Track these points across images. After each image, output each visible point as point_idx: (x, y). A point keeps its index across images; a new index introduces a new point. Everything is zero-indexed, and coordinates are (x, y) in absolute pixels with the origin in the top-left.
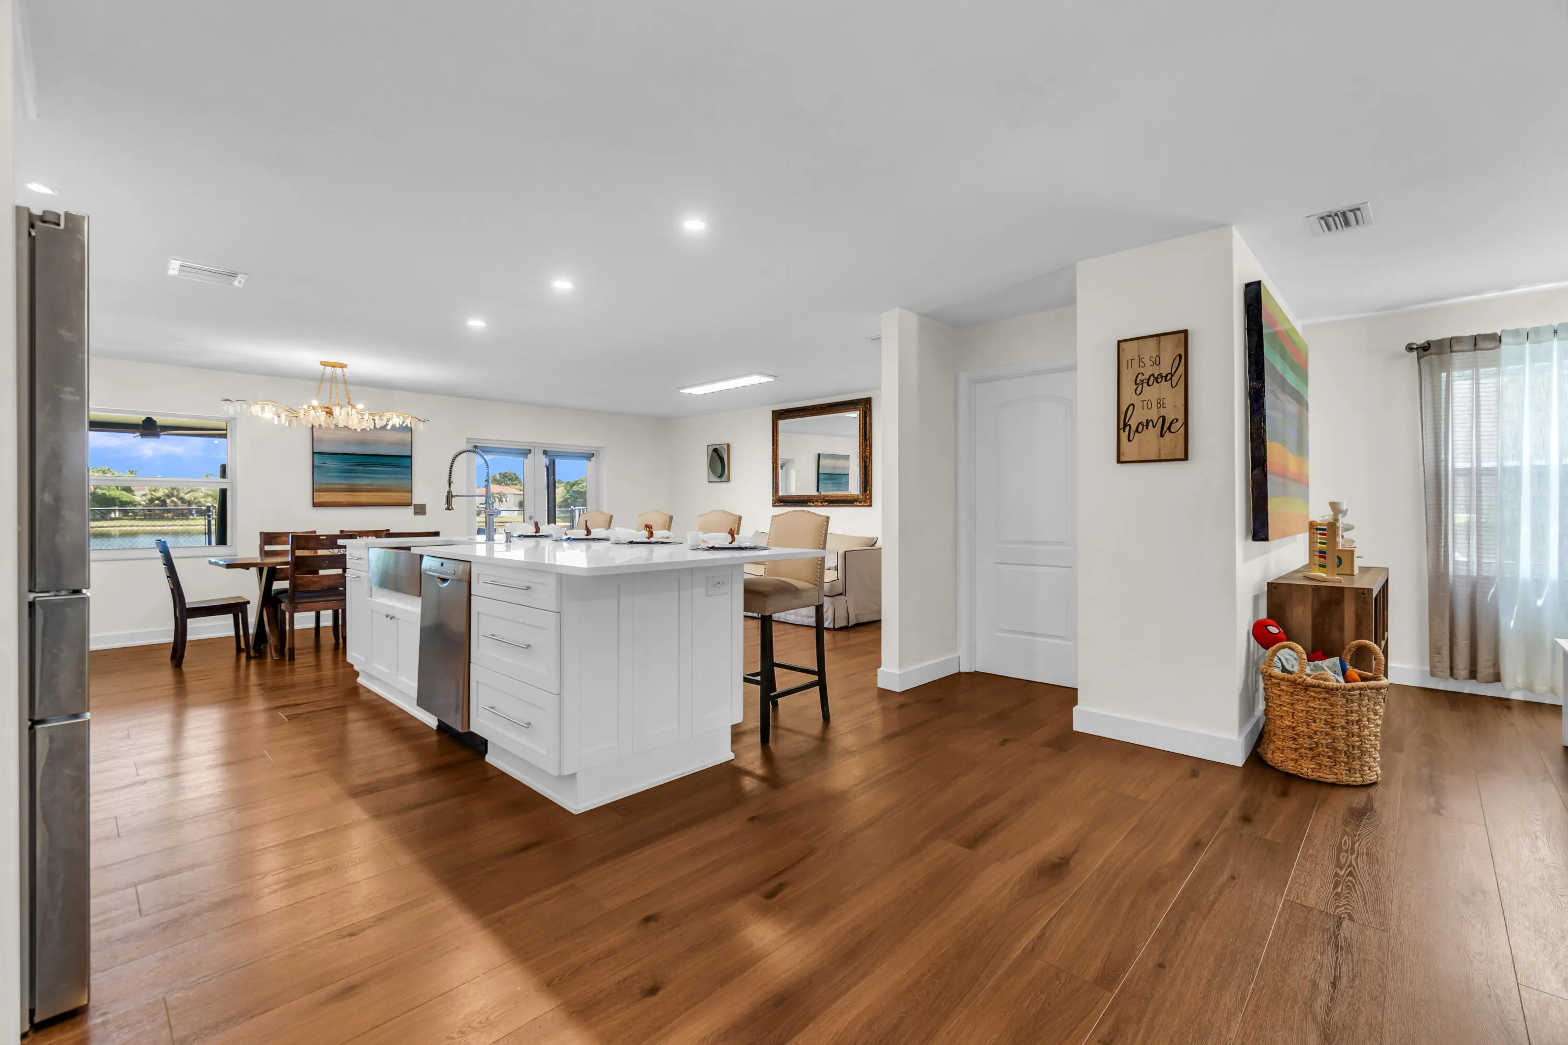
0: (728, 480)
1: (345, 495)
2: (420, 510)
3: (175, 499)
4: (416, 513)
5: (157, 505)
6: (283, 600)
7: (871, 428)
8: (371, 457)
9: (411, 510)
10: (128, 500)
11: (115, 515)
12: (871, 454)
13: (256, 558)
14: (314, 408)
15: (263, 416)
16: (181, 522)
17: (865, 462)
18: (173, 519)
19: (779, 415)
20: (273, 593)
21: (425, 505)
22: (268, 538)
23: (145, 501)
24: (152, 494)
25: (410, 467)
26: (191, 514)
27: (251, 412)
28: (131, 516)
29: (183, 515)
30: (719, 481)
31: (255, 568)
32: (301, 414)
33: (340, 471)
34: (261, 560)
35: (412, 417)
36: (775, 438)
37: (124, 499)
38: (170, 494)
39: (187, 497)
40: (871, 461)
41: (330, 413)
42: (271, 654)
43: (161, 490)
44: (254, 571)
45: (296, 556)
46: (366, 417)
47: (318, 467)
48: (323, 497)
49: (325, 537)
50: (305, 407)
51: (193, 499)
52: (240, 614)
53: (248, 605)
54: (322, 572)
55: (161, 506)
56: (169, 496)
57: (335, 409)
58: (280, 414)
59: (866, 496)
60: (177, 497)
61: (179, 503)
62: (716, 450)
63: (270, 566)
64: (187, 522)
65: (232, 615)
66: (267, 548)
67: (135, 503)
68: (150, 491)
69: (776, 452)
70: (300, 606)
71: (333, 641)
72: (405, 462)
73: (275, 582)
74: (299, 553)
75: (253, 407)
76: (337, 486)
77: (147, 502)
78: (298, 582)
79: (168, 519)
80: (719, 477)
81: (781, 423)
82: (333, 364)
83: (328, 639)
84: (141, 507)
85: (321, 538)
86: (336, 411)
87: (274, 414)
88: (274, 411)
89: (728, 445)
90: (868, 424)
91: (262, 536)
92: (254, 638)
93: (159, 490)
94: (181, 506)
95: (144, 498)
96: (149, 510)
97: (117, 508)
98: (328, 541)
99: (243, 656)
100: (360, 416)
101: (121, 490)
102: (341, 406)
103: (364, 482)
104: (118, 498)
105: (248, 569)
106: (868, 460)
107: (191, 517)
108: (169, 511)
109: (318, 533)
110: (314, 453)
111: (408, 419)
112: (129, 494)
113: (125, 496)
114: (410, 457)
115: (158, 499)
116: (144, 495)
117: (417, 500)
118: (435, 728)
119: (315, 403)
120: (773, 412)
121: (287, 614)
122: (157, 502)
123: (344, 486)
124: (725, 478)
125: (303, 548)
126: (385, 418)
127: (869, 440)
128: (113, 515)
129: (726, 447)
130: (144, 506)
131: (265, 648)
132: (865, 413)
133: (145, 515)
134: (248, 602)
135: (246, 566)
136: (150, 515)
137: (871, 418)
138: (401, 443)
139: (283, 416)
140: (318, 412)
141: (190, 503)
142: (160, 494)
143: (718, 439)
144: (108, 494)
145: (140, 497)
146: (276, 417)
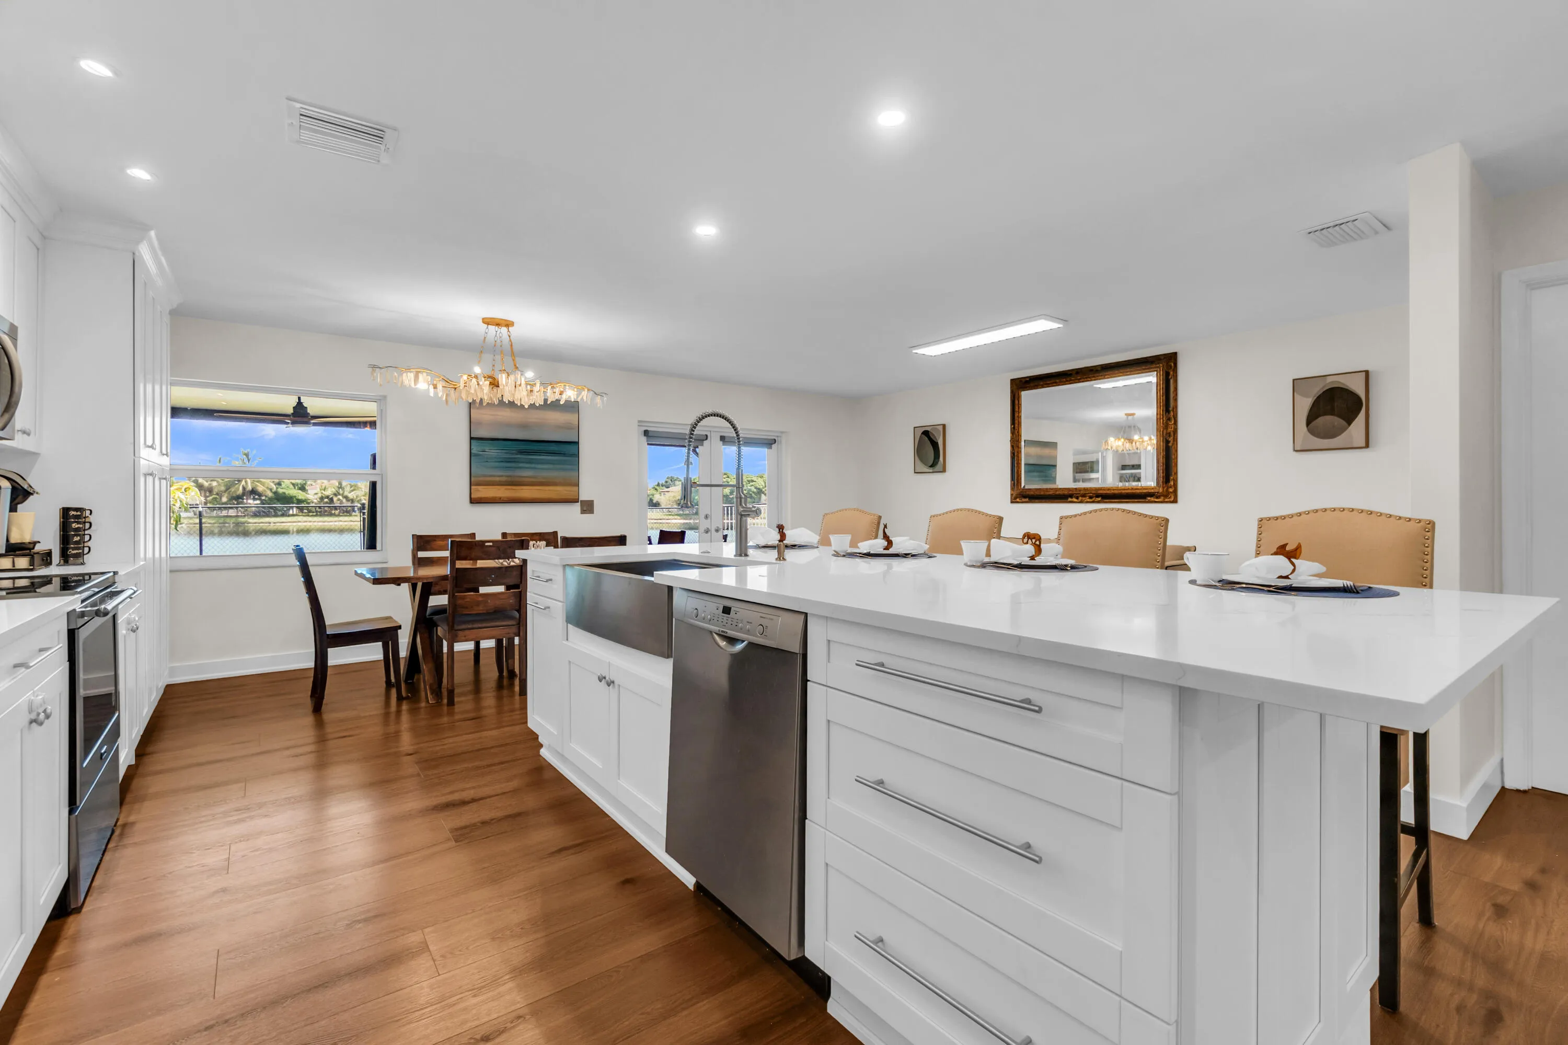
0: (944, 470)
1: (506, 489)
2: (588, 507)
3: (340, 497)
4: (583, 511)
5: (327, 503)
6: (439, 623)
7: (1176, 395)
8: (534, 444)
9: (577, 507)
10: (303, 498)
11: (293, 512)
12: (1175, 431)
13: (407, 568)
14: (476, 377)
15: (416, 387)
16: (346, 518)
17: (1167, 442)
18: (339, 515)
19: (1020, 385)
20: (428, 613)
21: (592, 501)
22: (422, 542)
23: (316, 499)
24: (322, 493)
25: (577, 455)
26: (354, 511)
27: (402, 382)
28: (305, 513)
29: (347, 512)
30: (931, 471)
31: (407, 584)
32: (462, 385)
33: (499, 460)
34: (415, 571)
35: (588, 390)
36: (1016, 415)
37: (300, 498)
38: (336, 493)
39: (351, 496)
40: (1175, 440)
41: (495, 384)
42: (427, 696)
43: (329, 489)
44: (405, 587)
45: (457, 568)
46: (537, 387)
47: (476, 455)
48: (484, 492)
49: (491, 544)
50: (465, 377)
51: (355, 497)
52: (390, 642)
53: (399, 631)
54: (483, 590)
55: (330, 504)
56: (335, 495)
57: (502, 377)
58: (436, 385)
59: (1167, 489)
60: (342, 495)
61: (344, 500)
62: (926, 433)
63: (425, 581)
64: (351, 518)
65: (380, 643)
66: (421, 554)
67: (309, 501)
68: (321, 490)
69: (1018, 432)
70: (460, 633)
71: (496, 674)
72: (571, 448)
73: (431, 597)
74: (460, 564)
75: (405, 374)
76: (498, 479)
77: (319, 500)
78: (459, 602)
79: (334, 515)
80: (930, 467)
81: (1025, 395)
82: (498, 322)
83: (490, 671)
84: (314, 505)
85: (487, 544)
86: (502, 379)
87: (429, 385)
88: (429, 380)
89: (944, 426)
90: (1172, 389)
91: (415, 540)
92: (406, 669)
93: (328, 489)
94: (345, 503)
95: (316, 496)
96: (320, 507)
97: (294, 505)
98: (494, 549)
99: (394, 692)
100: (529, 387)
101: (298, 490)
102: (508, 373)
103: (526, 473)
104: (295, 496)
105: (399, 585)
106: (1171, 439)
107: (354, 514)
108: (336, 508)
109: (478, 538)
110: (471, 438)
111: (583, 392)
112: (304, 493)
113: (301, 495)
114: (577, 443)
115: (327, 497)
116: (316, 494)
117: (584, 497)
118: (691, 887)
119: (477, 370)
120: (1012, 381)
121: (445, 643)
122: (326, 500)
123: (504, 479)
124: (939, 467)
125: (465, 559)
126: (557, 390)
127: (1173, 411)
128: (291, 512)
129: (941, 428)
130: (316, 504)
131: (419, 680)
132: (1167, 374)
133: (317, 512)
134: (400, 627)
135: (397, 581)
136: (320, 512)
137: (1176, 381)
138: (568, 427)
139: (440, 387)
140: (481, 380)
141: (352, 501)
142: (328, 492)
143: (929, 420)
144: (287, 493)
145: (313, 495)
146: (431, 387)
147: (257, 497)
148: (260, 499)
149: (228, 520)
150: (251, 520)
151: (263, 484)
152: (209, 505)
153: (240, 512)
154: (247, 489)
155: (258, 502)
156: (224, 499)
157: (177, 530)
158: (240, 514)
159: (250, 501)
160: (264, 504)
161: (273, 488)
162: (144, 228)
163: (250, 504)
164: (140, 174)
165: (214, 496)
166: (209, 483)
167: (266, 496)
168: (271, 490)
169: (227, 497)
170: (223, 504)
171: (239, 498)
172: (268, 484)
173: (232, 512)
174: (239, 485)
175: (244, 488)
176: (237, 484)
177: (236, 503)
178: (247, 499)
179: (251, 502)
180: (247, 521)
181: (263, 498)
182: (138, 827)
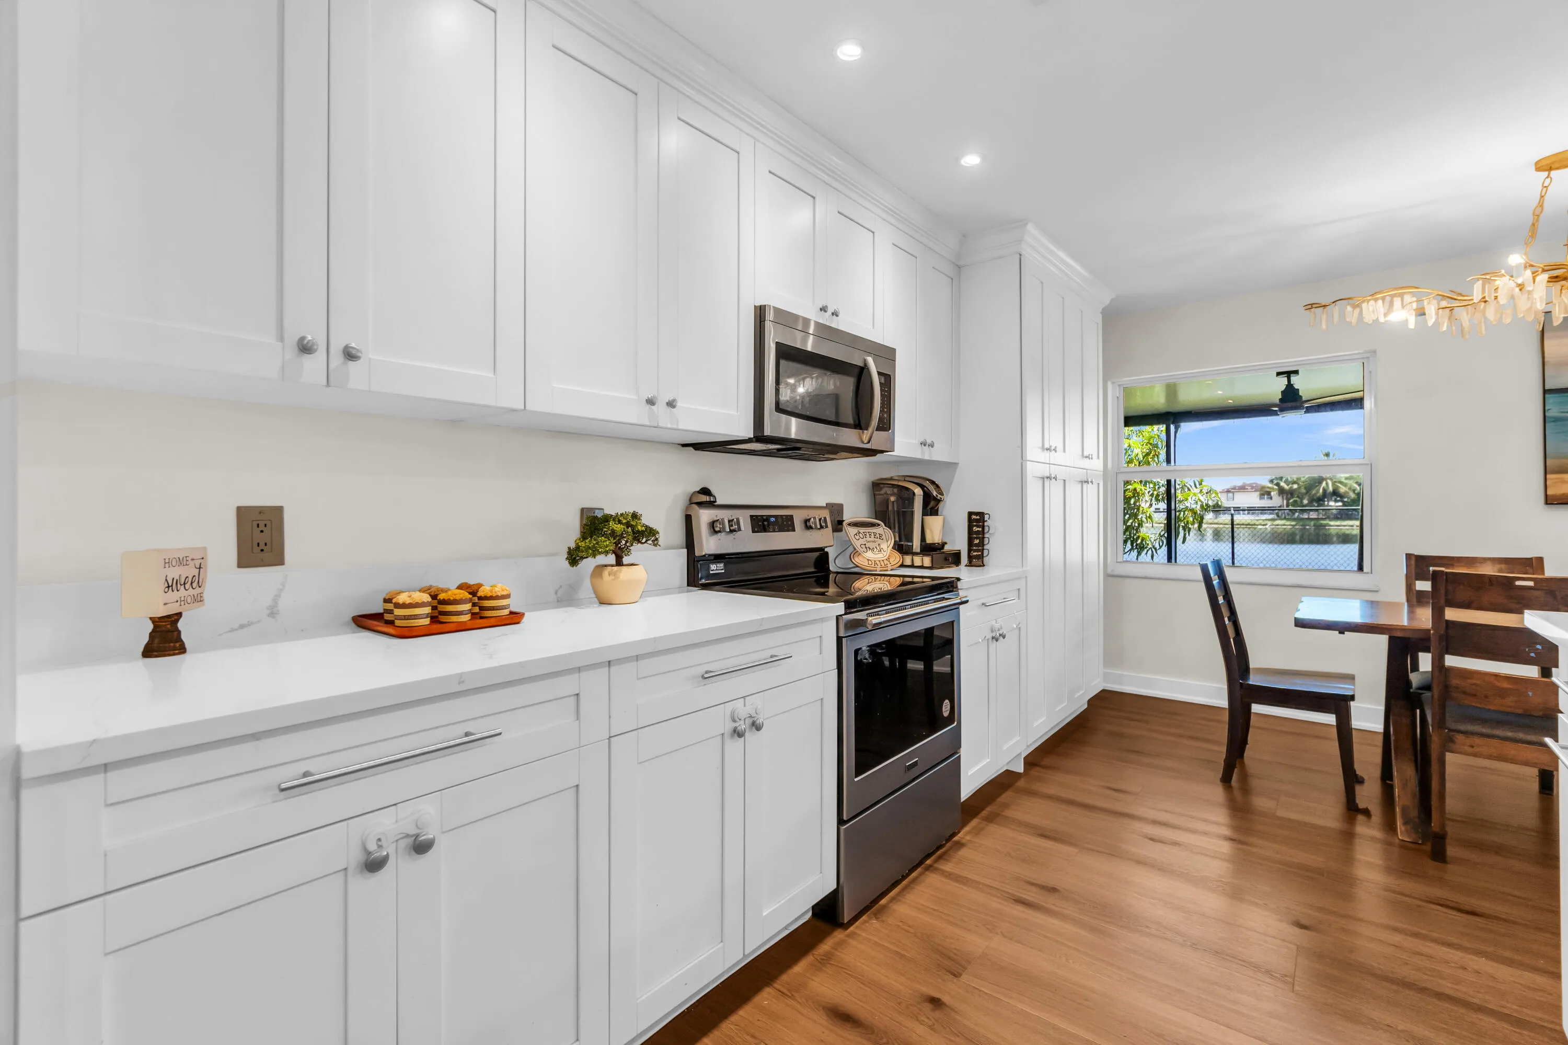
22: (1417, 565)
66: (1415, 584)
70: (1460, 738)
91: (1410, 561)
147: (1338, 499)
148: (1342, 501)
149: (1307, 522)
150: (1332, 523)
151: (1345, 485)
152: (1291, 508)
153: (1321, 515)
154: (1328, 492)
155: (1340, 504)
156: (1305, 502)
157: (1200, 531)
158: (1321, 516)
159: (1332, 503)
160: (1346, 506)
161: (1356, 488)
162: (1020, 223)
163: (1331, 506)
164: (971, 160)
165: (1295, 499)
166: (1290, 486)
167: (1348, 498)
168: (1354, 491)
169: (1308, 500)
170: (1303, 506)
171: (1320, 500)
172: (1351, 485)
173: (1313, 515)
174: (1320, 487)
175: (1324, 490)
176: (1317, 486)
177: (1316, 505)
178: (1328, 501)
179: (1333, 505)
180: (1328, 524)
181: (1346, 500)
182: (963, 852)
